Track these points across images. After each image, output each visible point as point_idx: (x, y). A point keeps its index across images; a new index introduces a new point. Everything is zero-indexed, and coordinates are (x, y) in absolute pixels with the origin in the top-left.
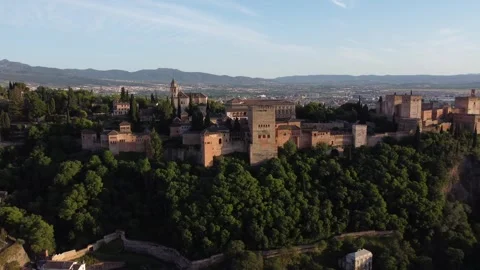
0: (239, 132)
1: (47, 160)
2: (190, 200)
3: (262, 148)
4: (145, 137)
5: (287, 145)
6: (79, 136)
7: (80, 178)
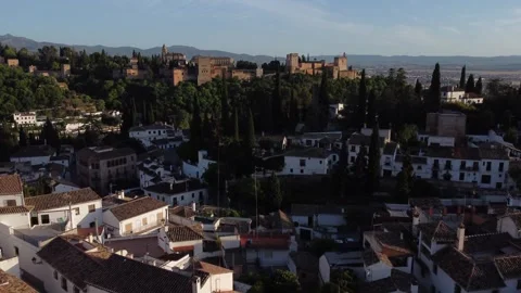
0: (192, 70)
1: (97, 81)
2: (164, 96)
3: (202, 78)
4: (145, 72)
5: (217, 76)
6: (111, 72)
7: (115, 86)
